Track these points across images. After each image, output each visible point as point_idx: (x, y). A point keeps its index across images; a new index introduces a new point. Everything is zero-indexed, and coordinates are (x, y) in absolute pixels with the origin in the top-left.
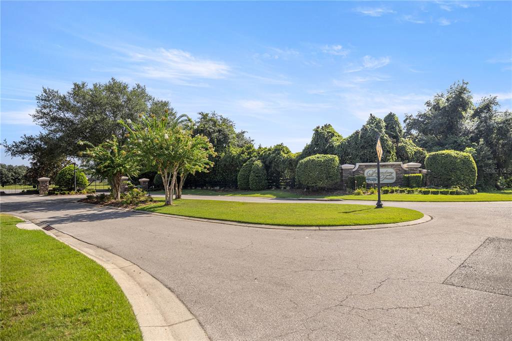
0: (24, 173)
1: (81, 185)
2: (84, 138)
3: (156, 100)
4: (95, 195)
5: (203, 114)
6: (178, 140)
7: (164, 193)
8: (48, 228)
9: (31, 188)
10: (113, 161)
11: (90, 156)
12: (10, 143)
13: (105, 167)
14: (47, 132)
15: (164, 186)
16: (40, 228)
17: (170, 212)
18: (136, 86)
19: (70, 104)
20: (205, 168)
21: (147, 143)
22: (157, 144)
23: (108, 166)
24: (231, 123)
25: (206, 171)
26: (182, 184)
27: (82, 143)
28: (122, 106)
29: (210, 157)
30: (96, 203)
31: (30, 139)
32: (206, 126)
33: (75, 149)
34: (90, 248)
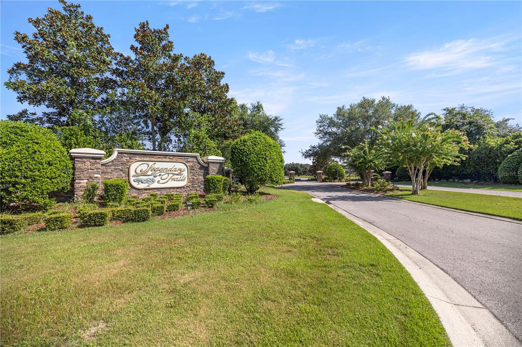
0: (308, 168)
1: (341, 176)
2: (345, 144)
3: (399, 106)
4: (352, 183)
5: (448, 109)
6: (425, 137)
7: (411, 184)
8: (328, 202)
9: (313, 177)
10: (365, 159)
11: (348, 156)
12: (304, 151)
13: (360, 163)
14: (322, 142)
15: (411, 178)
16: (324, 202)
17: (419, 200)
18: (381, 98)
19: (335, 122)
20: (455, 161)
21: (395, 143)
22: (405, 142)
23: (362, 163)
24: (487, 113)
25: (456, 164)
26: (427, 176)
27: (343, 147)
28: (370, 116)
29: (462, 150)
30: (353, 189)
31: (314, 147)
32: (452, 120)
33: (338, 151)
34: (358, 220)
